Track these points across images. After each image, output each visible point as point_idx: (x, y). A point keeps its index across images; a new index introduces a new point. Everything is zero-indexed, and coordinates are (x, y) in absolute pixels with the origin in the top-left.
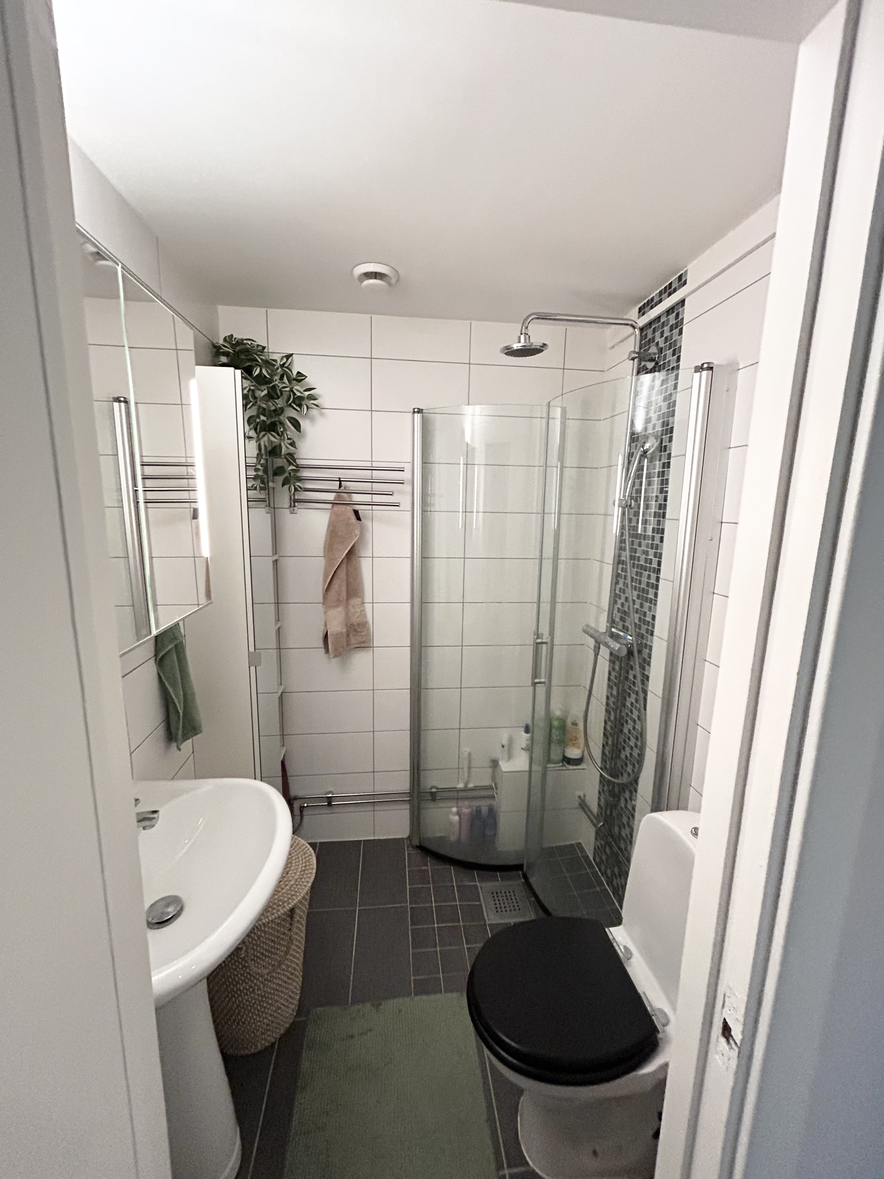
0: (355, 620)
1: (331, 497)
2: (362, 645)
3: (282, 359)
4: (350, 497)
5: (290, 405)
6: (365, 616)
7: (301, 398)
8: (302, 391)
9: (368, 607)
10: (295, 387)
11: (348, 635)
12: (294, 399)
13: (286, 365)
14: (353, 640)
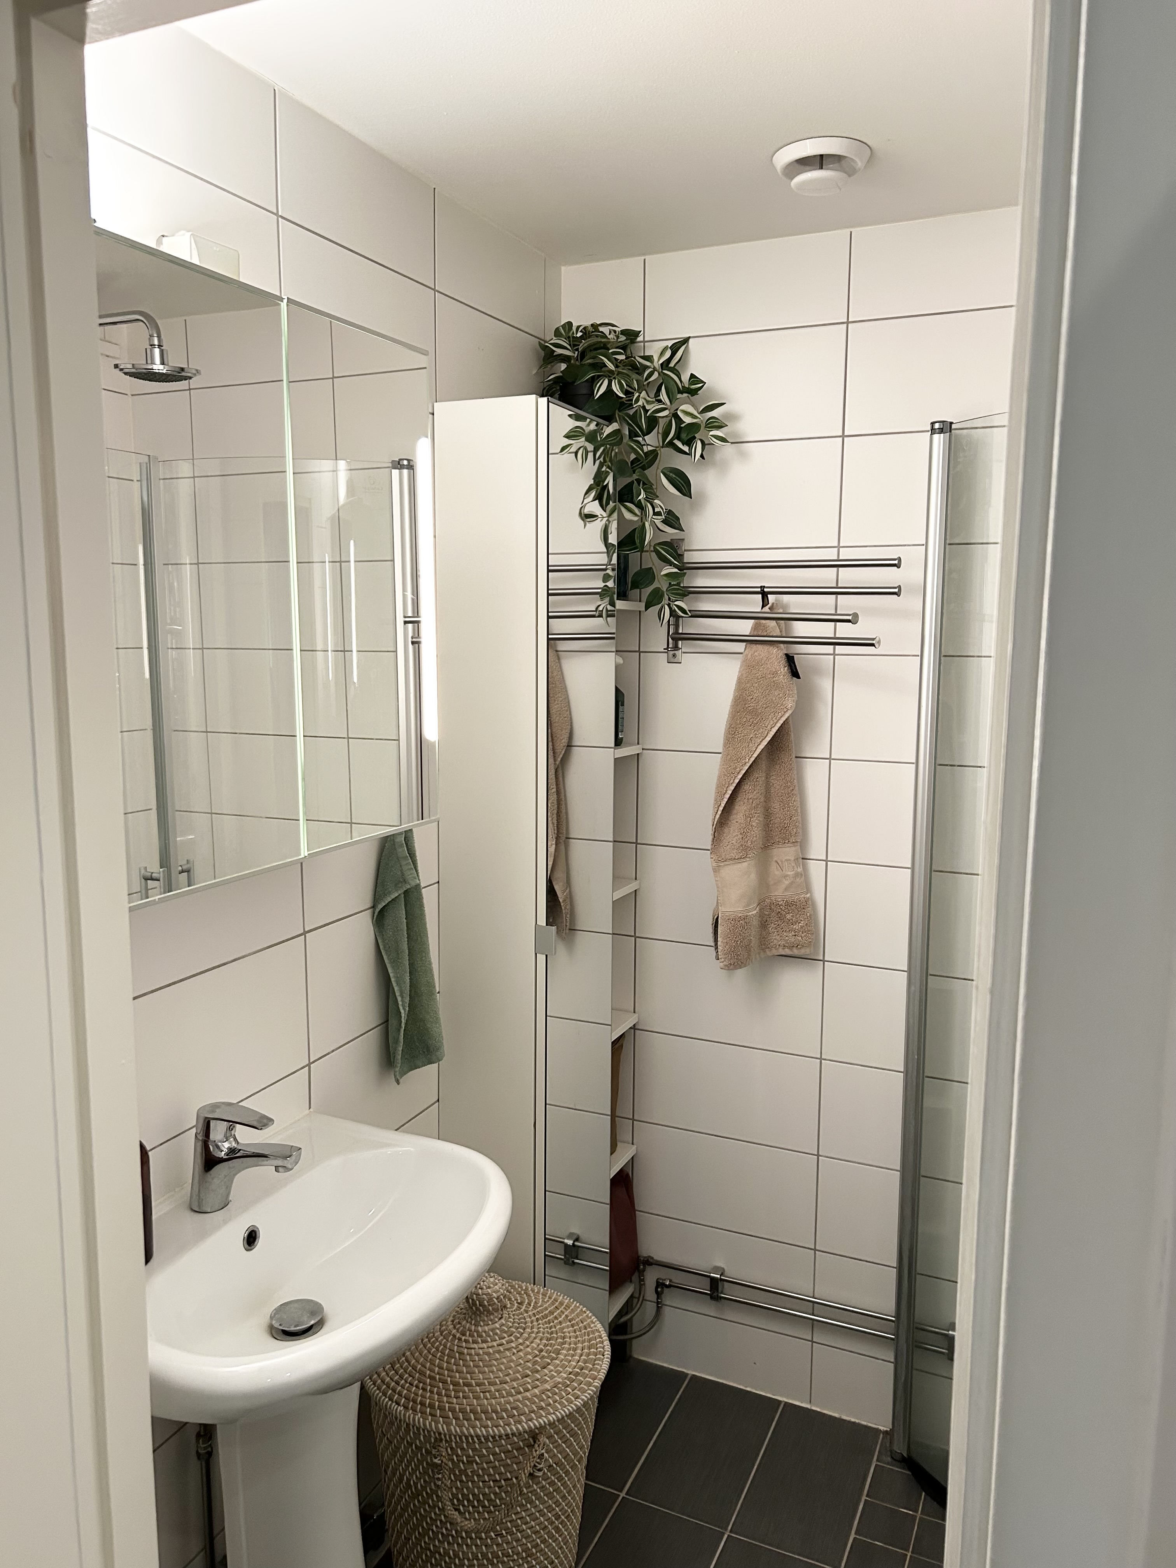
0: (779, 893)
1: (745, 627)
2: (796, 952)
3: (662, 354)
4: (788, 629)
5: (671, 444)
6: (808, 888)
7: (694, 428)
8: (696, 413)
9: (816, 870)
10: (681, 408)
11: (764, 925)
12: (679, 430)
13: (672, 365)
14: (775, 938)
